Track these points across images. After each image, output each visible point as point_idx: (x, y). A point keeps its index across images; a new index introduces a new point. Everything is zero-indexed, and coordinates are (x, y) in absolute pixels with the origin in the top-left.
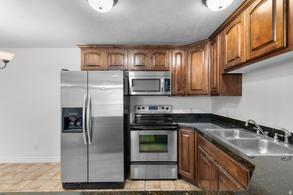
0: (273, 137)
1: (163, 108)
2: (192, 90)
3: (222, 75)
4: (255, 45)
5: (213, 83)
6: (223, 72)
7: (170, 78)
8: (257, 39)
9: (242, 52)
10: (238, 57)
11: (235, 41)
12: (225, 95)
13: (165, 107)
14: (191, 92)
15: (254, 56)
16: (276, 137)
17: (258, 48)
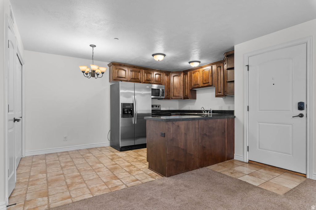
0: (208, 112)
1: (156, 106)
2: (174, 96)
3: (190, 90)
4: (204, 82)
5: (186, 93)
6: (191, 89)
7: (164, 89)
8: (205, 80)
9: (200, 83)
10: (198, 84)
11: (197, 78)
12: (191, 99)
13: (158, 106)
14: (173, 97)
15: (204, 86)
16: (209, 112)
17: (205, 83)
